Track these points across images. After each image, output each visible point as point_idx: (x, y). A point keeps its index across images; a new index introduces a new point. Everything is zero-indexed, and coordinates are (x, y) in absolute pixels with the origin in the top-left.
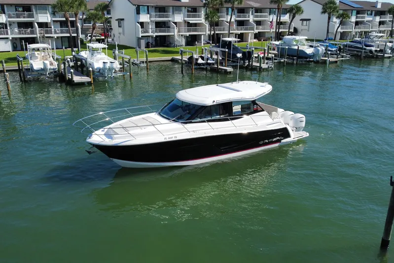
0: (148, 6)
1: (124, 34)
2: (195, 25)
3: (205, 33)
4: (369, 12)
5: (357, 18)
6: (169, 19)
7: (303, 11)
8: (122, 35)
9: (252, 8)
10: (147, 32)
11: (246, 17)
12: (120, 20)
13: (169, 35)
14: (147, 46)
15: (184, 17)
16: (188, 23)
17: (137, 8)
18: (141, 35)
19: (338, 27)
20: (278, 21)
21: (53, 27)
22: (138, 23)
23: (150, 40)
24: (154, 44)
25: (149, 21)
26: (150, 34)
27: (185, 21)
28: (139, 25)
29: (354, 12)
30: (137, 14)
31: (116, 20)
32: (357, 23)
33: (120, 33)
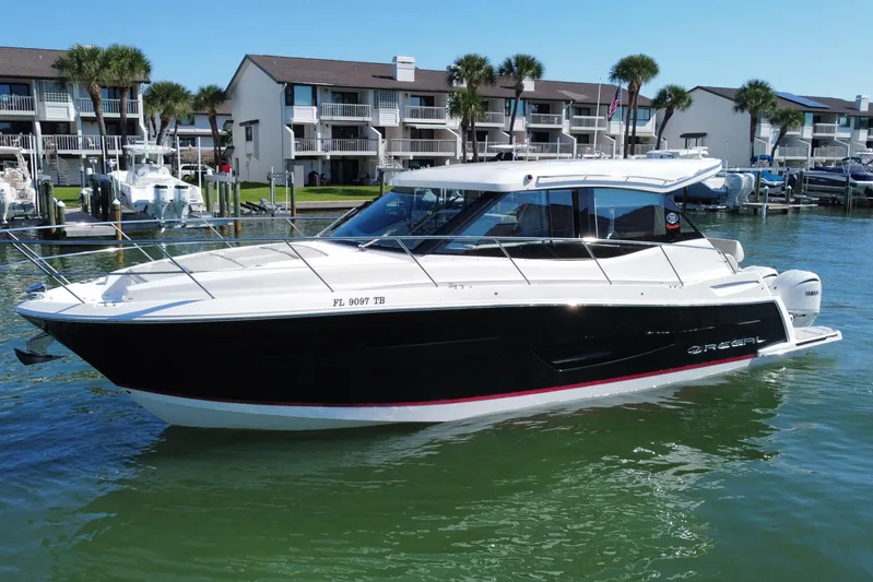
0: (314, 88)
1: (257, 157)
2: (431, 133)
3: (452, 154)
4: (843, 120)
5: (815, 131)
6: (366, 119)
7: (690, 101)
8: (253, 158)
9: (567, 102)
10: (311, 148)
11: (553, 123)
12: (250, 125)
13: (365, 157)
14: (311, 180)
15: (402, 115)
16: (413, 128)
17: (286, 90)
18: (294, 154)
19: (774, 149)
20: (630, 134)
21: (80, 132)
22: (289, 126)
23: (319, 168)
24: (328, 176)
25: (315, 121)
26: (319, 152)
27: (405, 126)
28: (291, 131)
29: (809, 118)
30: (287, 104)
31: (241, 124)
32: (816, 143)
33: (249, 155)
